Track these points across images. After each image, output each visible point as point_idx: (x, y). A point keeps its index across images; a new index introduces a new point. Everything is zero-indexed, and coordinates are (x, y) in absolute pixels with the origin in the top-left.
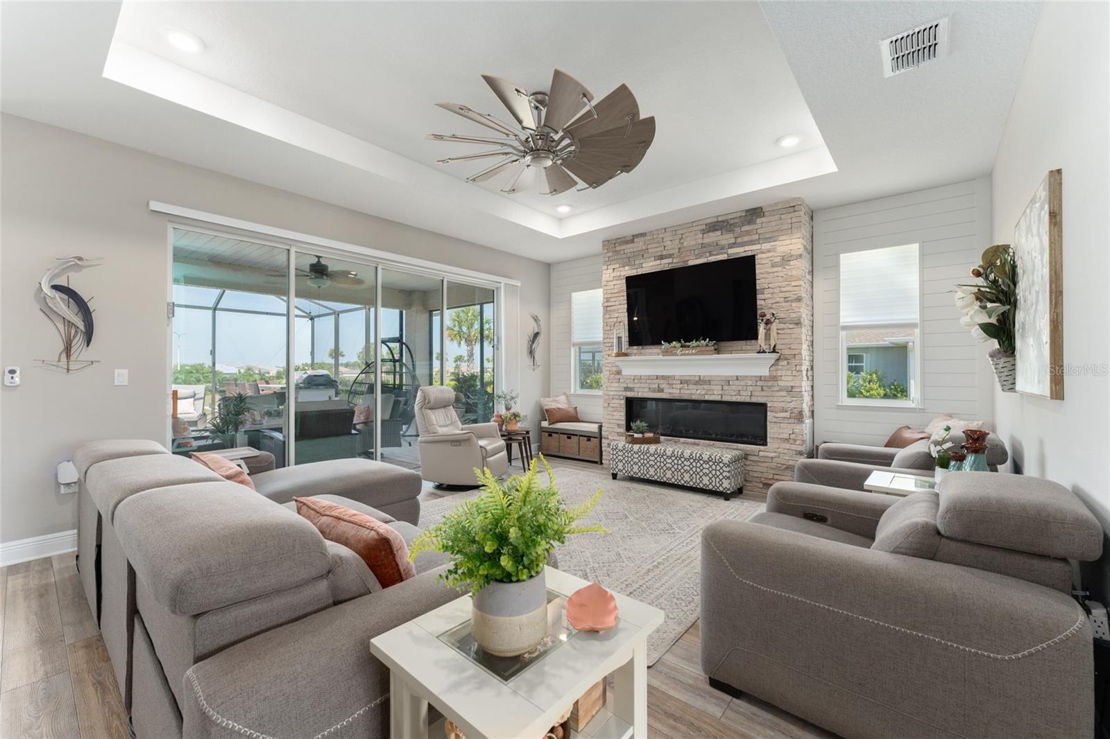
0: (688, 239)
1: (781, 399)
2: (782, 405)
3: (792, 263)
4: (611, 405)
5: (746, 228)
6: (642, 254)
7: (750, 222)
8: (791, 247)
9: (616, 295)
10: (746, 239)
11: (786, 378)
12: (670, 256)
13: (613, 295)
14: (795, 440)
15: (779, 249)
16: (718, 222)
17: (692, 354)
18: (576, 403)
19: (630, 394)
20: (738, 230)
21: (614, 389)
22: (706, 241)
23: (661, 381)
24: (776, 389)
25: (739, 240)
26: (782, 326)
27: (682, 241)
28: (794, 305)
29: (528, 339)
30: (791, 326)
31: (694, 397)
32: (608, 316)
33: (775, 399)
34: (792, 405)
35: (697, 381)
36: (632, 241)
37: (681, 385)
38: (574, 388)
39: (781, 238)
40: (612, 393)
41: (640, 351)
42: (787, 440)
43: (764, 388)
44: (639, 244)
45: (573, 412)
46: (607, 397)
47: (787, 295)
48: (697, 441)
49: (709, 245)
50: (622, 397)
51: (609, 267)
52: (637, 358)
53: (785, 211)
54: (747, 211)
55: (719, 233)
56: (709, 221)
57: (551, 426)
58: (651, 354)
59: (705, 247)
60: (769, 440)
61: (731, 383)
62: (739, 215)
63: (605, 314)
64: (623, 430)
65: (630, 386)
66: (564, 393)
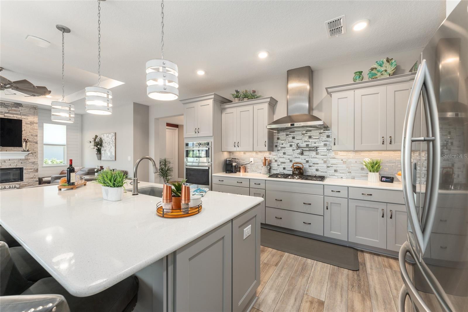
1: (30, 166)
3: (34, 124)
5: (14, 108)
7: (16, 107)
8: (34, 120)
10: (14, 112)
11: (32, 159)
14: (35, 178)
15: (29, 119)
20: (10, 108)
24: (28, 162)
25: (10, 112)
26: (30, 143)
28: (35, 137)
30: (34, 144)
33: (27, 166)
34: (34, 167)
39: (30, 116)
42: (32, 178)
43: (23, 163)
47: (32, 134)
53: (31, 108)
54: (15, 103)
60: (24, 179)
61: (6, 161)
62: (11, 103)
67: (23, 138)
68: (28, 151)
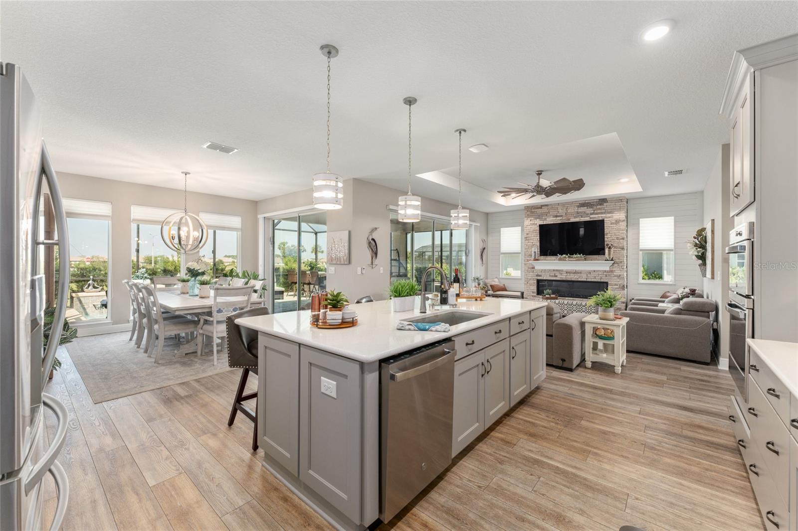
0: (571, 209)
1: (615, 280)
2: (615, 282)
3: (620, 223)
4: (529, 283)
5: (598, 207)
6: (547, 214)
7: (601, 205)
8: (620, 216)
9: (533, 232)
12: (561, 216)
13: (530, 232)
15: (614, 217)
17: (574, 261)
19: (539, 278)
20: (595, 207)
21: (531, 276)
22: (579, 211)
23: (556, 272)
24: (613, 276)
25: (595, 212)
26: (615, 249)
27: (567, 210)
28: (621, 241)
29: (480, 251)
30: (620, 250)
31: (573, 279)
32: (527, 242)
33: (612, 280)
34: (620, 283)
35: (575, 273)
36: (541, 208)
37: (566, 274)
40: (529, 277)
41: (544, 258)
43: (607, 275)
44: (545, 210)
45: (504, 287)
46: (526, 279)
47: (618, 236)
48: (574, 299)
49: (581, 213)
50: (535, 279)
51: (529, 219)
52: (543, 261)
53: (617, 201)
54: (600, 200)
55: (586, 208)
56: (581, 202)
57: (495, 293)
58: (550, 260)
59: (579, 213)
61: (591, 273)
62: (595, 201)
63: (525, 241)
64: (535, 294)
65: (539, 274)
66: (496, 278)
67: (606, 243)
68: (612, 260)
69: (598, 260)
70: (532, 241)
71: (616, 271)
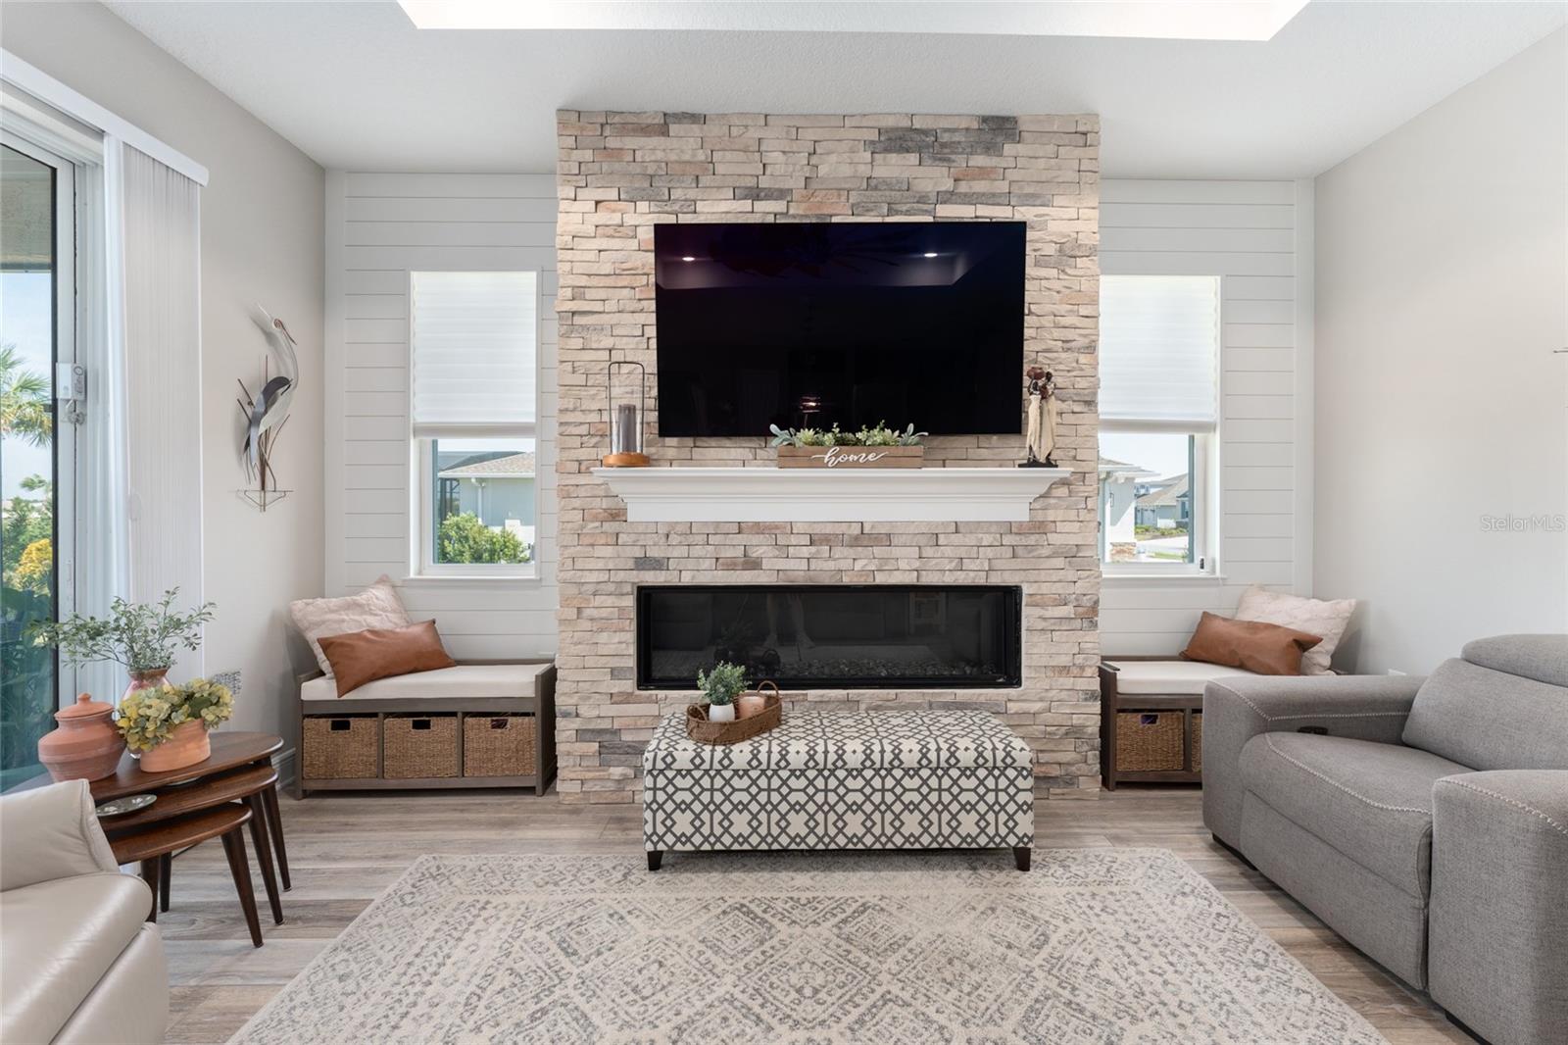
0: (833, 158)
1: (1054, 576)
2: (1058, 588)
3: (1079, 262)
4: (587, 612)
5: (979, 160)
6: (699, 173)
7: (991, 149)
9: (610, 281)
10: (980, 186)
11: (1067, 527)
12: (781, 194)
13: (594, 281)
14: (1082, 668)
15: (1053, 226)
16: (911, 129)
17: (867, 465)
18: (430, 606)
19: (653, 578)
20: (960, 160)
21: (600, 565)
22: (880, 172)
23: (755, 539)
24: (1045, 552)
25: (963, 187)
27: (814, 160)
29: (238, 392)
30: (1078, 409)
31: (846, 580)
32: (577, 343)
33: (1043, 575)
34: (1079, 588)
35: (857, 538)
36: (663, 130)
37: (813, 549)
38: (418, 560)
39: (1057, 201)
40: (593, 577)
41: (685, 454)
42: (1064, 670)
43: (1020, 551)
44: (684, 144)
45: (427, 638)
46: (573, 590)
47: (1069, 334)
48: (853, 693)
49: (888, 184)
50: (628, 588)
51: (581, 193)
52: (677, 470)
53: (1066, 139)
54: (985, 119)
55: (913, 158)
56: (890, 122)
57: (345, 697)
58: (722, 463)
59: (876, 188)
60: (1024, 673)
61: (942, 540)
62: (964, 126)
63: (565, 336)
64: (629, 684)
65: (653, 553)
66: (383, 580)
67: (1026, 368)
68: (1049, 463)
69: (980, 461)
70: (608, 342)
71: (1060, 527)
